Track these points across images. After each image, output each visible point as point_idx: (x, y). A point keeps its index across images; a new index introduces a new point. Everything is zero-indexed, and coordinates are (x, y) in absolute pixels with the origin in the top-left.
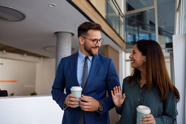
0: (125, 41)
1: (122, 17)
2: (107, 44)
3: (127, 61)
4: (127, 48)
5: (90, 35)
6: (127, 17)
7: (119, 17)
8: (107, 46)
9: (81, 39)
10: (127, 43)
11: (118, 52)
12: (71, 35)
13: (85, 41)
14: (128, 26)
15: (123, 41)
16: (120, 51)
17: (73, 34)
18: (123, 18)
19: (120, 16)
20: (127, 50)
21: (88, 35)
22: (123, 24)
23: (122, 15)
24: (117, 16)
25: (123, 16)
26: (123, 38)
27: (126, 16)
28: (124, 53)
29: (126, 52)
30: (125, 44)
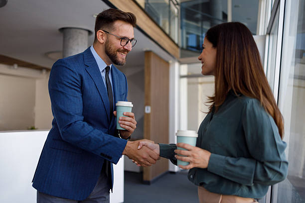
0: (180, 45)
1: (175, 5)
2: (148, 49)
3: (182, 77)
4: (182, 56)
5: (118, 30)
6: (184, 5)
7: (169, 6)
8: (148, 53)
9: (101, 34)
10: (182, 49)
11: (167, 63)
12: (87, 33)
13: (107, 38)
14: (185, 21)
15: (177, 45)
16: (170, 62)
17: (90, 32)
18: (177, 8)
19: (171, 3)
20: (182, 60)
21: (114, 29)
22: (178, 17)
23: (175, 3)
24: (165, 3)
25: (178, 4)
26: (176, 41)
27: (182, 3)
28: (177, 65)
29: (181, 63)
30: (179, 50)
